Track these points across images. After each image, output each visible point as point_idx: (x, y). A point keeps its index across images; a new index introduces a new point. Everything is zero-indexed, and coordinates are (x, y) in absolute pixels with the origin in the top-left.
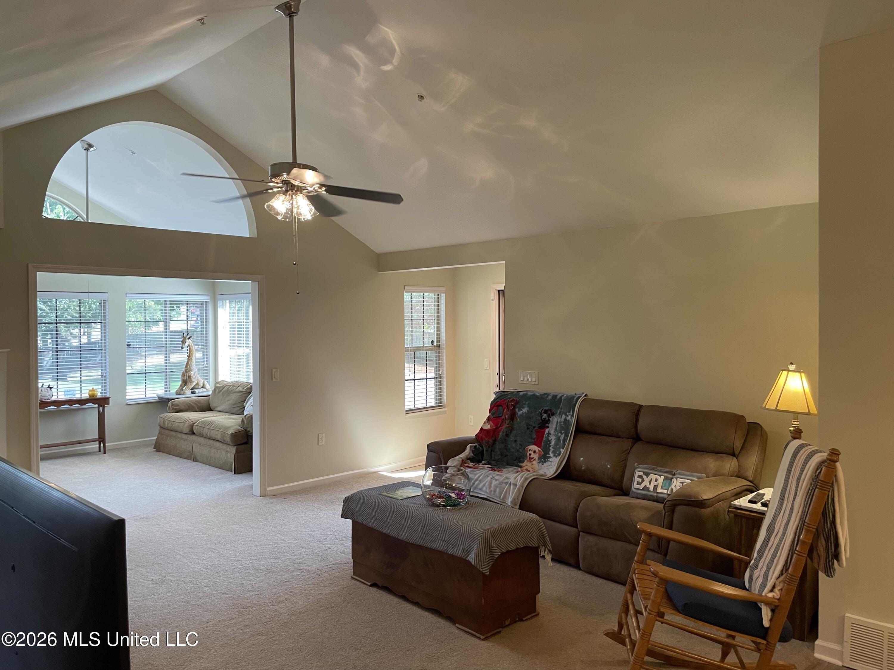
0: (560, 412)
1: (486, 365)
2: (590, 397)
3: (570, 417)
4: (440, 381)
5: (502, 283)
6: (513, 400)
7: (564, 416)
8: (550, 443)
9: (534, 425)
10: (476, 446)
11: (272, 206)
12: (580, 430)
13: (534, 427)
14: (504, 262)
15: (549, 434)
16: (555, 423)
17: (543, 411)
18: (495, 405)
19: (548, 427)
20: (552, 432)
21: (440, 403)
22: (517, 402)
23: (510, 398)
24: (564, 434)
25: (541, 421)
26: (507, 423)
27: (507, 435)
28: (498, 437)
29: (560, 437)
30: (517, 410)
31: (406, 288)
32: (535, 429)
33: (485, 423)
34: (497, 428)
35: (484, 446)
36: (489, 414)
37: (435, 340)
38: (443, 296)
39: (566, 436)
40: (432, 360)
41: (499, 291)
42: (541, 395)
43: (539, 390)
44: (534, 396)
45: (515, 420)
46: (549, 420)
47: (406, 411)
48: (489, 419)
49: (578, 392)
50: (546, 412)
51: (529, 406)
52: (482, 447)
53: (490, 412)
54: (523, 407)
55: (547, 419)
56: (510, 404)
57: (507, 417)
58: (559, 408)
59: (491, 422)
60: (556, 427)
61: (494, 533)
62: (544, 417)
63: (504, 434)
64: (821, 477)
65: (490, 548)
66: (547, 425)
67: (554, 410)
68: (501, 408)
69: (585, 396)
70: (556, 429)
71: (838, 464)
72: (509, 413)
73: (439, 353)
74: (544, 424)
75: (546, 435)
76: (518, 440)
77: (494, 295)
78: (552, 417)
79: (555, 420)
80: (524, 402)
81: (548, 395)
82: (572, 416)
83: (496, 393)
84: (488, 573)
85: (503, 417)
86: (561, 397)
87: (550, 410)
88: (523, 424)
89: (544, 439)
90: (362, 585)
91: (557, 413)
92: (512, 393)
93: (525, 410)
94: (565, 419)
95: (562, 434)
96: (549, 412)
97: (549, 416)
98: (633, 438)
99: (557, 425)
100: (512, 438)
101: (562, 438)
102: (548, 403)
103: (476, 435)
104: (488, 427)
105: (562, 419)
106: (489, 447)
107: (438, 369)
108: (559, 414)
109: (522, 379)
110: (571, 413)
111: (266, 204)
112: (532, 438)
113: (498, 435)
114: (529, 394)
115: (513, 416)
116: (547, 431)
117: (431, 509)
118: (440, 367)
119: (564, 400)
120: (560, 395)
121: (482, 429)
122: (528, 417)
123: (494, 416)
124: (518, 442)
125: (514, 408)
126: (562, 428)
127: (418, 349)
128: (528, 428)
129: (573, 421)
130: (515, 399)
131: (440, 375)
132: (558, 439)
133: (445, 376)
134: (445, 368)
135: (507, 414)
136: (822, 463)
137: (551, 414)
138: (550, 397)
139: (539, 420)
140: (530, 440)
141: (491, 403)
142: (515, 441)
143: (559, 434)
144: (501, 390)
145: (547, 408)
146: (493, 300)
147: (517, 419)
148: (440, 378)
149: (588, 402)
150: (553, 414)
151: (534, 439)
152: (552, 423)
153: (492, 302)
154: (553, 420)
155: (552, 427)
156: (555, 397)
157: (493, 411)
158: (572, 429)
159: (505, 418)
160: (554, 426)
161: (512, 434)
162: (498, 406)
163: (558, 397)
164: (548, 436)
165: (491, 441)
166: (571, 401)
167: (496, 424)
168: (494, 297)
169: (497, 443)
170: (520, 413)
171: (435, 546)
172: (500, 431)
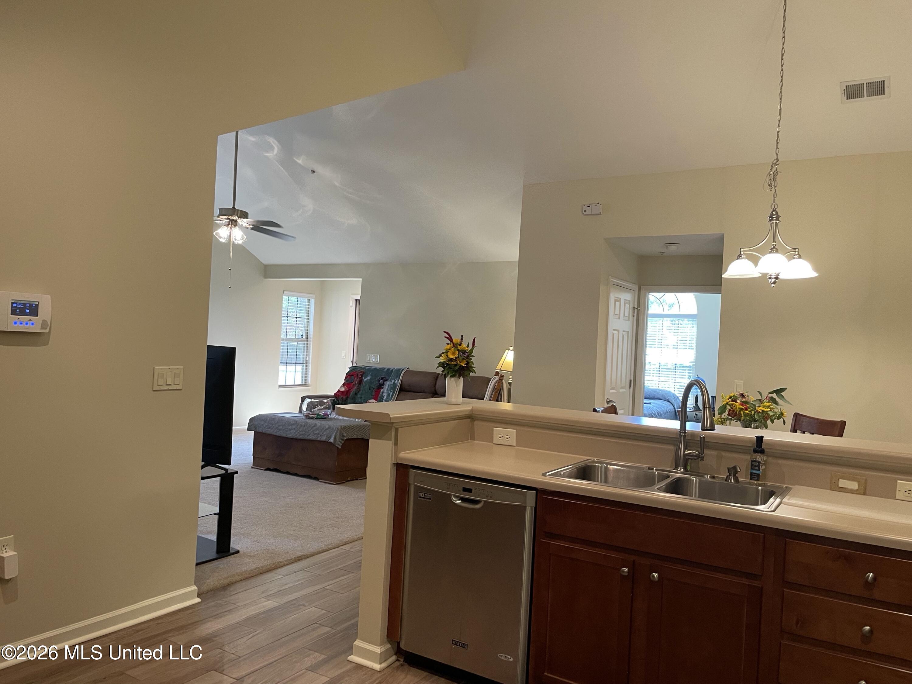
0: (391, 378)
1: (343, 355)
2: (411, 369)
3: (397, 381)
4: (306, 366)
5: (358, 294)
6: (361, 372)
7: (393, 381)
8: (383, 398)
9: (374, 387)
10: (334, 400)
11: (219, 233)
12: (402, 390)
13: (374, 388)
14: (361, 279)
15: (383, 392)
16: (387, 386)
17: (380, 378)
18: (348, 375)
19: (383, 388)
20: (385, 391)
21: (306, 382)
22: (364, 373)
23: (359, 371)
24: (392, 392)
25: (378, 385)
26: (356, 386)
27: (356, 394)
28: (350, 395)
29: (390, 394)
30: (363, 378)
31: (285, 292)
32: (375, 389)
33: (341, 387)
34: (349, 390)
35: (339, 400)
36: (344, 381)
37: (304, 335)
38: (313, 301)
39: (394, 392)
40: (301, 349)
41: (356, 300)
42: (380, 368)
43: (379, 366)
44: (376, 369)
45: (362, 384)
46: (384, 383)
47: (280, 386)
48: (344, 385)
49: (403, 367)
50: (382, 379)
51: (371, 376)
52: (339, 401)
53: (345, 380)
54: (368, 376)
55: (383, 383)
56: (359, 374)
57: (356, 382)
58: (390, 376)
59: (345, 386)
60: (388, 388)
61: (345, 428)
62: (380, 382)
63: (354, 393)
64: (496, 387)
65: (343, 435)
66: (382, 387)
67: (387, 377)
68: (353, 377)
69: (408, 368)
70: (387, 389)
71: (503, 381)
72: (358, 380)
73: (307, 344)
74: (381, 386)
75: (381, 393)
76: (363, 396)
77: (352, 303)
78: (386, 382)
79: (388, 383)
80: (369, 373)
81: (385, 368)
82: (398, 380)
83: (350, 368)
84: (340, 448)
85: (354, 383)
86: (393, 370)
87: (385, 377)
88: (367, 387)
89: (380, 395)
90: (259, 470)
91: (389, 379)
92: (361, 367)
93: (369, 378)
94: (394, 383)
95: (391, 392)
96: (384, 379)
97: (384, 381)
98: (433, 393)
99: (388, 387)
100: (359, 396)
101: (391, 394)
102: (384, 373)
103: (335, 394)
104: (343, 389)
105: (392, 383)
106: (343, 401)
107: (305, 357)
108: (390, 380)
109: (368, 360)
110: (398, 379)
111: (215, 232)
112: (372, 395)
113: (350, 394)
114: (372, 368)
115: (360, 382)
116: (382, 390)
117: (308, 420)
118: (307, 355)
119: (394, 371)
120: (392, 369)
121: (339, 391)
122: (370, 382)
123: (348, 382)
124: (363, 398)
125: (362, 377)
126: (392, 388)
127: (292, 340)
128: (370, 389)
129: (398, 383)
130: (362, 371)
131: (307, 361)
132: (389, 395)
133: (310, 362)
134: (311, 357)
135: (357, 381)
136: (496, 382)
137: (385, 379)
138: (386, 370)
139: (377, 384)
140: (371, 396)
141: (346, 374)
142: (361, 397)
143: (390, 392)
144: (354, 365)
145: (383, 376)
146: (351, 306)
147: (363, 383)
148: (307, 363)
149: (409, 372)
150: (387, 380)
151: (374, 395)
152: (386, 386)
153: (350, 308)
154: (386, 384)
155: (385, 388)
156: (389, 369)
157: (348, 379)
158: (398, 388)
159: (355, 383)
160: (387, 388)
161: (359, 394)
162: (351, 376)
163: (391, 370)
164: (383, 394)
165: (344, 397)
166: (399, 372)
167: (349, 388)
168: (353, 304)
169: (349, 399)
170: (365, 380)
171: (310, 437)
172: (351, 391)
